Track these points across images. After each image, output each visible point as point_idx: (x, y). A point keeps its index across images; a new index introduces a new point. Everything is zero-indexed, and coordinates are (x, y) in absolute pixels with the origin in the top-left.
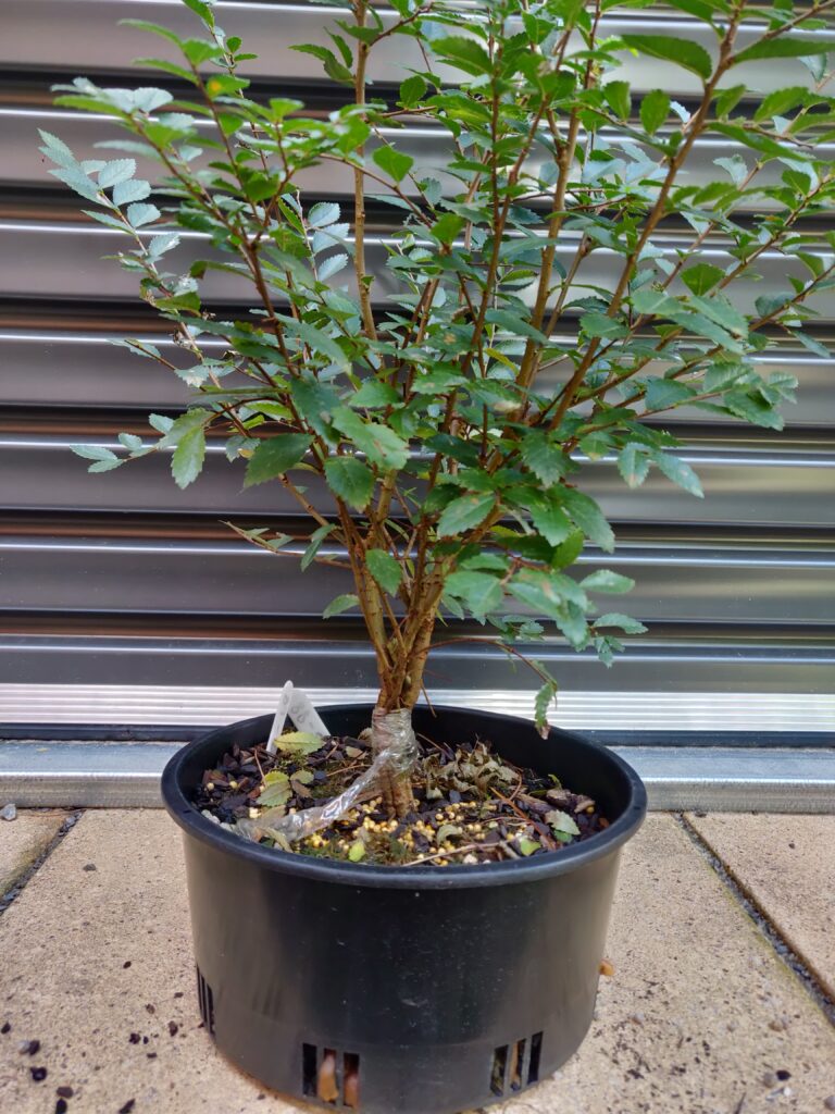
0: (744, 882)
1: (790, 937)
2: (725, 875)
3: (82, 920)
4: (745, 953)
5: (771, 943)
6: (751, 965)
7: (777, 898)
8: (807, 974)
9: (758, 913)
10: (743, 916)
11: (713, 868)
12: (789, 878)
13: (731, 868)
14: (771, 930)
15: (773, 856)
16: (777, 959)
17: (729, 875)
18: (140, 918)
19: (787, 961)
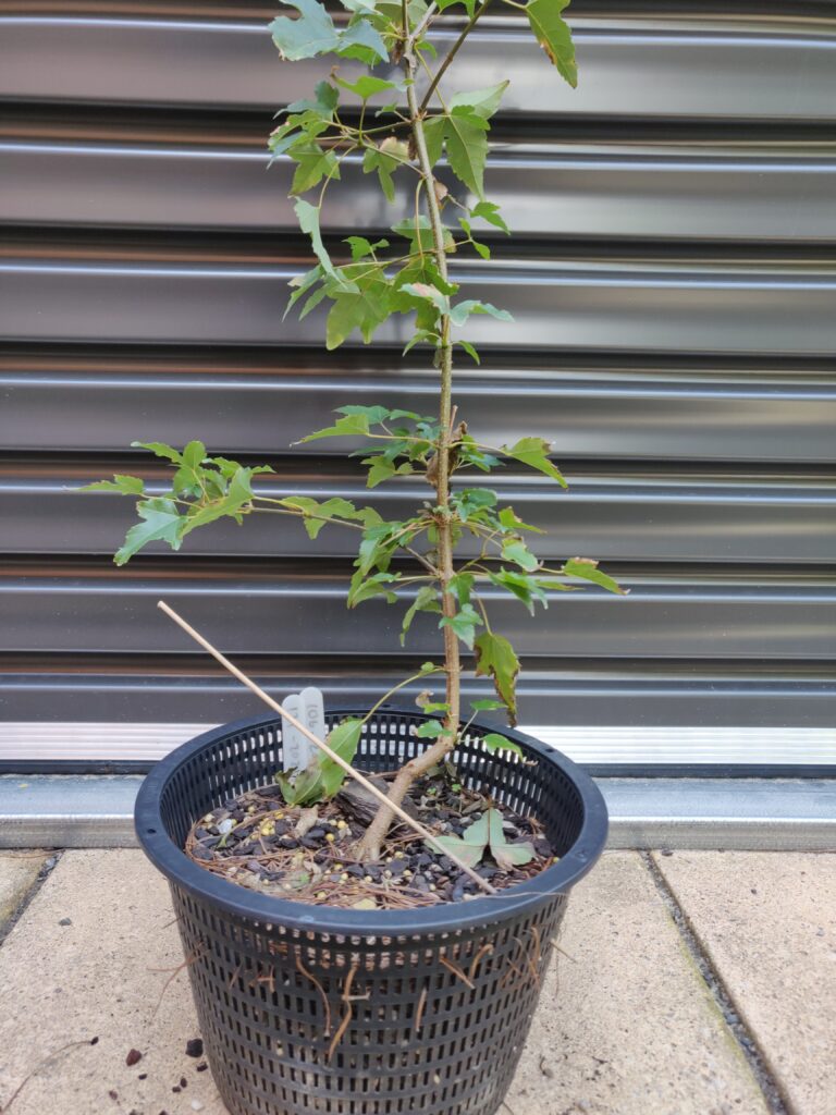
0: (702, 937)
1: (741, 1006)
2: (684, 927)
3: (53, 986)
4: (696, 1023)
5: (721, 1010)
6: (699, 1039)
7: (732, 957)
8: (753, 1049)
9: (712, 976)
10: (697, 979)
11: (674, 918)
12: (746, 932)
13: (691, 920)
14: (724, 995)
15: (734, 904)
16: (725, 1030)
17: (688, 928)
18: (111, 983)
19: (736, 1032)
